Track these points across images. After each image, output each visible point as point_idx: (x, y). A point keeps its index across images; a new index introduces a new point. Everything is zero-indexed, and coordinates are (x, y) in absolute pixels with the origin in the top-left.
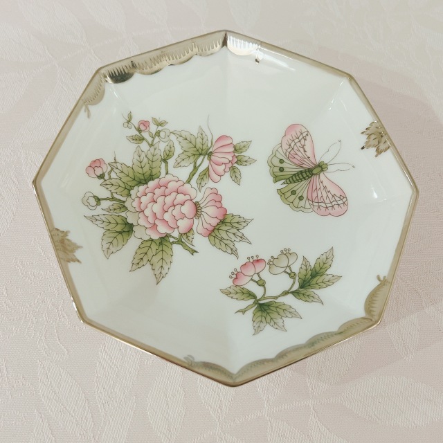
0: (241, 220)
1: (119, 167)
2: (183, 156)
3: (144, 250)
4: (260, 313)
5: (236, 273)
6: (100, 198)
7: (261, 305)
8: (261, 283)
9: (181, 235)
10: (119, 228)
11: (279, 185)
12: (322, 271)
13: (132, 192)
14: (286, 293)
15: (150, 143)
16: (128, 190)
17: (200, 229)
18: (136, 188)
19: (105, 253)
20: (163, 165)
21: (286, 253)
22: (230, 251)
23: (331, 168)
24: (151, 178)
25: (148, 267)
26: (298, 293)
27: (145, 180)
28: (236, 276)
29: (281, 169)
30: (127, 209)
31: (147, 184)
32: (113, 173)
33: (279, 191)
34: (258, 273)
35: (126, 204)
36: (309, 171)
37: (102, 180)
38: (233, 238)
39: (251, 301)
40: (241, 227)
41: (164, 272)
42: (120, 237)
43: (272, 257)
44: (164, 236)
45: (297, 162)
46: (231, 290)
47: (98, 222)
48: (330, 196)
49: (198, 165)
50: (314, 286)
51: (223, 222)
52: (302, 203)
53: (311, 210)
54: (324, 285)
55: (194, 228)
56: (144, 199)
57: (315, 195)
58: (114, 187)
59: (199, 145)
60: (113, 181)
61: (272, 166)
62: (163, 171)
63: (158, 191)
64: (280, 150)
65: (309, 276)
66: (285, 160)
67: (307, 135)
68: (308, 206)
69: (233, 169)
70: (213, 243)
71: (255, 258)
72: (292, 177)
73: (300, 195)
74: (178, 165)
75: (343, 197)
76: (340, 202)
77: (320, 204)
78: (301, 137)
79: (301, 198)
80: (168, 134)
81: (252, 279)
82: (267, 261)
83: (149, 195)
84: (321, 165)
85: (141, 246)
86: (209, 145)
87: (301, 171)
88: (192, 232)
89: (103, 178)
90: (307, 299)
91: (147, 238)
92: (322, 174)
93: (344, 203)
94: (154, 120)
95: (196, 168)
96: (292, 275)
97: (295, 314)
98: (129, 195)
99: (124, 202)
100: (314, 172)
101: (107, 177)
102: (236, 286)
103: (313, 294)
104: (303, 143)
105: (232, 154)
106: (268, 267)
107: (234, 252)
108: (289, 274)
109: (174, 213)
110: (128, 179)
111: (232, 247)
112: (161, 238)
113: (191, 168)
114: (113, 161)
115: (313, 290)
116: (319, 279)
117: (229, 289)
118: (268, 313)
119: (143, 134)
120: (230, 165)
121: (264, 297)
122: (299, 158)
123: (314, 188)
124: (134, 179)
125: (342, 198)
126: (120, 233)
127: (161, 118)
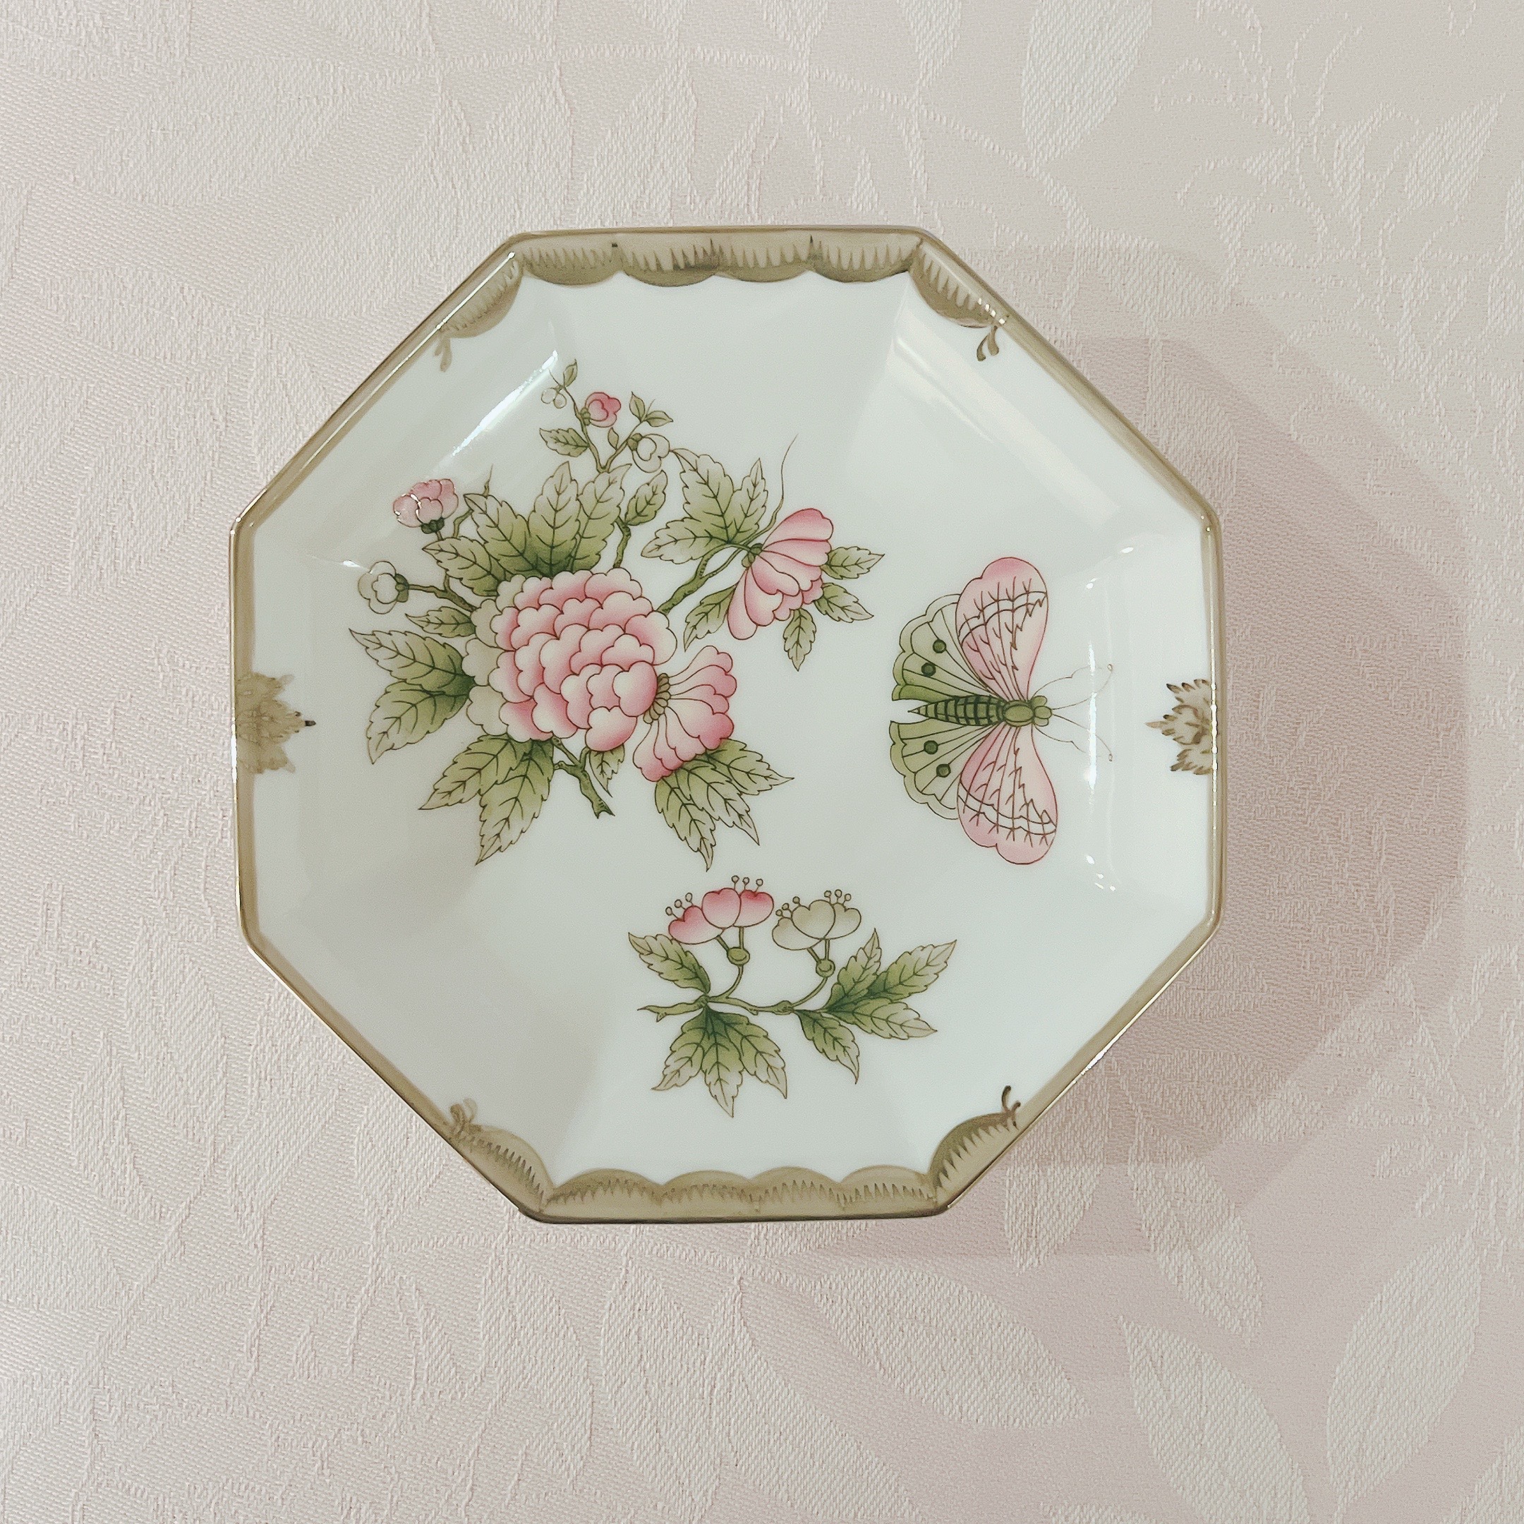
0: (762, 769)
1: (492, 512)
2: (678, 531)
3: (478, 761)
4: (695, 1036)
5: (686, 905)
6: (410, 582)
7: (711, 1016)
8: (738, 957)
9: (589, 751)
10: (431, 682)
11: (904, 711)
12: (900, 989)
13: (504, 588)
14: (784, 1008)
15: (603, 463)
16: (495, 577)
17: (644, 757)
18: (518, 579)
19: (373, 743)
20: (617, 535)
21: (837, 902)
22: (695, 841)
23: (1055, 726)
24: (570, 563)
25: (473, 808)
26: (815, 1021)
27: (551, 565)
28: (684, 913)
29: (929, 669)
30: (473, 629)
31: (551, 576)
32: (468, 521)
33: (895, 726)
34: (741, 928)
35: (476, 618)
36: (998, 706)
37: (433, 537)
38: (719, 810)
39: (692, 995)
40: (752, 788)
41: (507, 836)
42: (426, 707)
43: (797, 900)
44: (544, 737)
45: (979, 666)
46: (655, 946)
47: (382, 654)
48: (1019, 801)
49: (709, 569)
50: (864, 1019)
51: (710, 756)
52: (940, 785)
53: (954, 814)
54: (887, 1031)
55: (630, 746)
56: (529, 619)
57: (982, 777)
58: (460, 562)
59: (734, 514)
60: (462, 546)
61: (907, 648)
62: (609, 557)
63: (572, 608)
64: (949, 613)
65: (862, 988)
66: (951, 647)
67: (1040, 603)
68: (950, 800)
69: (799, 616)
70: (662, 805)
71: (752, 886)
72: (946, 702)
73: (945, 761)
74: (655, 550)
75: (1049, 819)
76: (1036, 828)
77: (985, 808)
78: (1022, 600)
79: (943, 770)
80: (662, 450)
81: (718, 938)
82: (778, 906)
83: (547, 611)
84: (1036, 703)
85: (474, 748)
86: (764, 523)
87: (978, 696)
88: (619, 754)
89: (437, 531)
90: (828, 1049)
91: (497, 729)
92: (1025, 731)
93: (1044, 835)
94: (636, 399)
95: (700, 577)
96: (823, 965)
97: (777, 1077)
98: (493, 593)
99: (472, 609)
100: (1012, 714)
101: (447, 531)
102: (673, 939)
103: (847, 1041)
104: (1018, 620)
105: (815, 574)
106: (774, 919)
107: (705, 849)
108: (818, 961)
109: (595, 684)
110: (506, 548)
111: (707, 834)
112: (533, 742)
113: (688, 571)
114: (481, 491)
115: (854, 1029)
116: (882, 1008)
117: (651, 941)
118: (716, 1044)
119: (591, 430)
120: (796, 603)
121: (726, 996)
122: (988, 657)
123: (991, 758)
124: (521, 554)
125: (1046, 819)
126: (430, 694)
127: (656, 403)
